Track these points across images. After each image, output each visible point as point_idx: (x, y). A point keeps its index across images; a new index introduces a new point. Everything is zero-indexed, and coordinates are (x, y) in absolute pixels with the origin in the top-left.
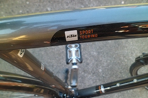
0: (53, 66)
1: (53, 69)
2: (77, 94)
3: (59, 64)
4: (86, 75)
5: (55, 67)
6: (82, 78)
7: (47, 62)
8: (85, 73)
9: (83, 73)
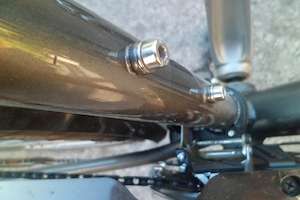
0: (163, 27)
1: (167, 35)
2: (252, 114)
3: (183, 18)
4: (281, 42)
5: (170, 28)
6: (268, 54)
7: (145, 17)
8: (278, 35)
9: (269, 38)
